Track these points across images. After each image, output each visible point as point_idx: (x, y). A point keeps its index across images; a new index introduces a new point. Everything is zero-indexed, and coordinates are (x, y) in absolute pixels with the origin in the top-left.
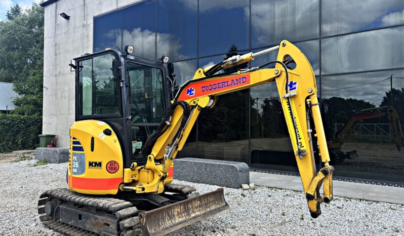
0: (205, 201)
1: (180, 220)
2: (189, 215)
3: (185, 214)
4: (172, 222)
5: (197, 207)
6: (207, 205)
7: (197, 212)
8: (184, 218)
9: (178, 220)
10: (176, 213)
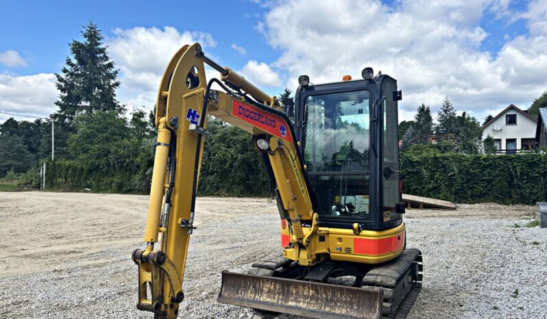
0: (327, 295)
1: (269, 300)
2: (287, 301)
3: (280, 297)
4: (254, 297)
5: (306, 297)
6: (328, 302)
7: (301, 304)
8: (275, 301)
9: (264, 298)
10: (266, 290)
